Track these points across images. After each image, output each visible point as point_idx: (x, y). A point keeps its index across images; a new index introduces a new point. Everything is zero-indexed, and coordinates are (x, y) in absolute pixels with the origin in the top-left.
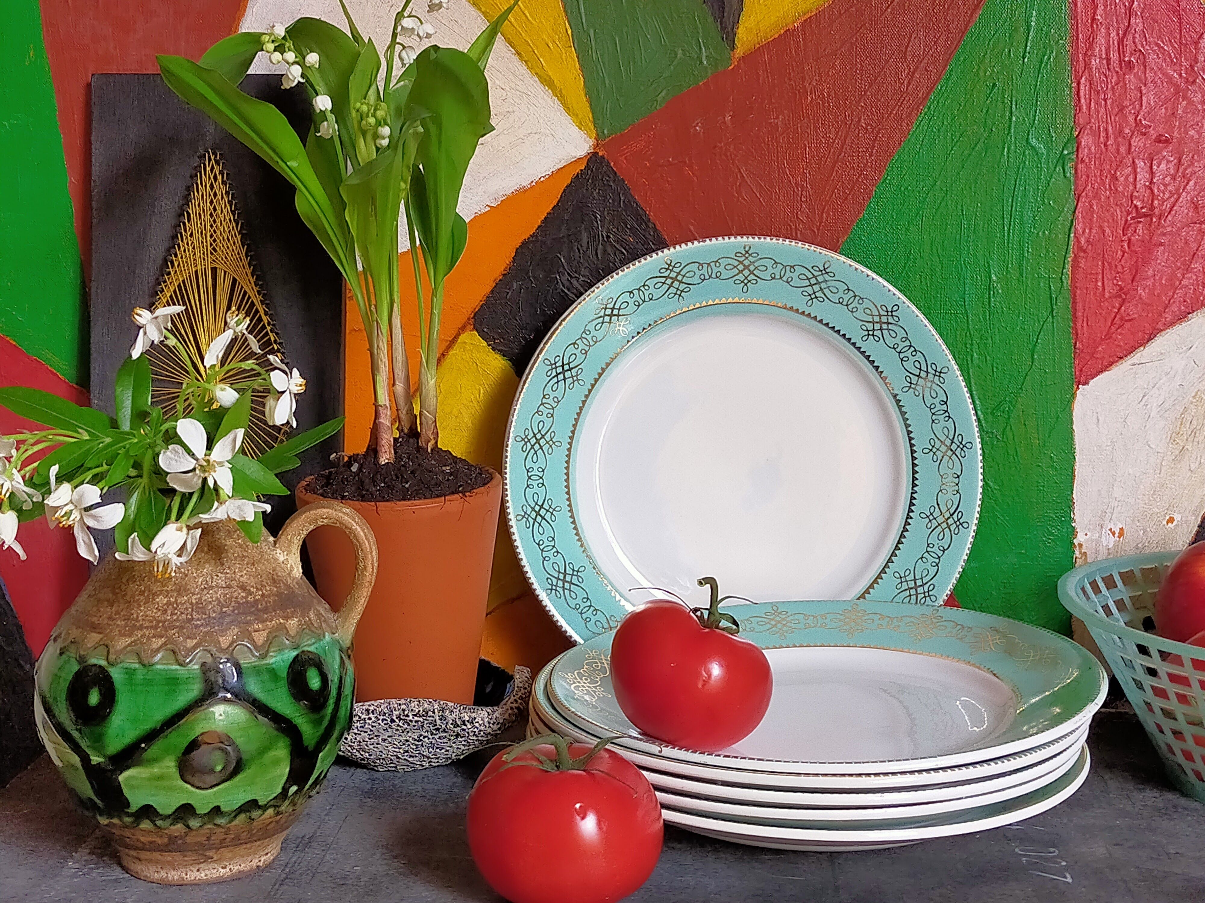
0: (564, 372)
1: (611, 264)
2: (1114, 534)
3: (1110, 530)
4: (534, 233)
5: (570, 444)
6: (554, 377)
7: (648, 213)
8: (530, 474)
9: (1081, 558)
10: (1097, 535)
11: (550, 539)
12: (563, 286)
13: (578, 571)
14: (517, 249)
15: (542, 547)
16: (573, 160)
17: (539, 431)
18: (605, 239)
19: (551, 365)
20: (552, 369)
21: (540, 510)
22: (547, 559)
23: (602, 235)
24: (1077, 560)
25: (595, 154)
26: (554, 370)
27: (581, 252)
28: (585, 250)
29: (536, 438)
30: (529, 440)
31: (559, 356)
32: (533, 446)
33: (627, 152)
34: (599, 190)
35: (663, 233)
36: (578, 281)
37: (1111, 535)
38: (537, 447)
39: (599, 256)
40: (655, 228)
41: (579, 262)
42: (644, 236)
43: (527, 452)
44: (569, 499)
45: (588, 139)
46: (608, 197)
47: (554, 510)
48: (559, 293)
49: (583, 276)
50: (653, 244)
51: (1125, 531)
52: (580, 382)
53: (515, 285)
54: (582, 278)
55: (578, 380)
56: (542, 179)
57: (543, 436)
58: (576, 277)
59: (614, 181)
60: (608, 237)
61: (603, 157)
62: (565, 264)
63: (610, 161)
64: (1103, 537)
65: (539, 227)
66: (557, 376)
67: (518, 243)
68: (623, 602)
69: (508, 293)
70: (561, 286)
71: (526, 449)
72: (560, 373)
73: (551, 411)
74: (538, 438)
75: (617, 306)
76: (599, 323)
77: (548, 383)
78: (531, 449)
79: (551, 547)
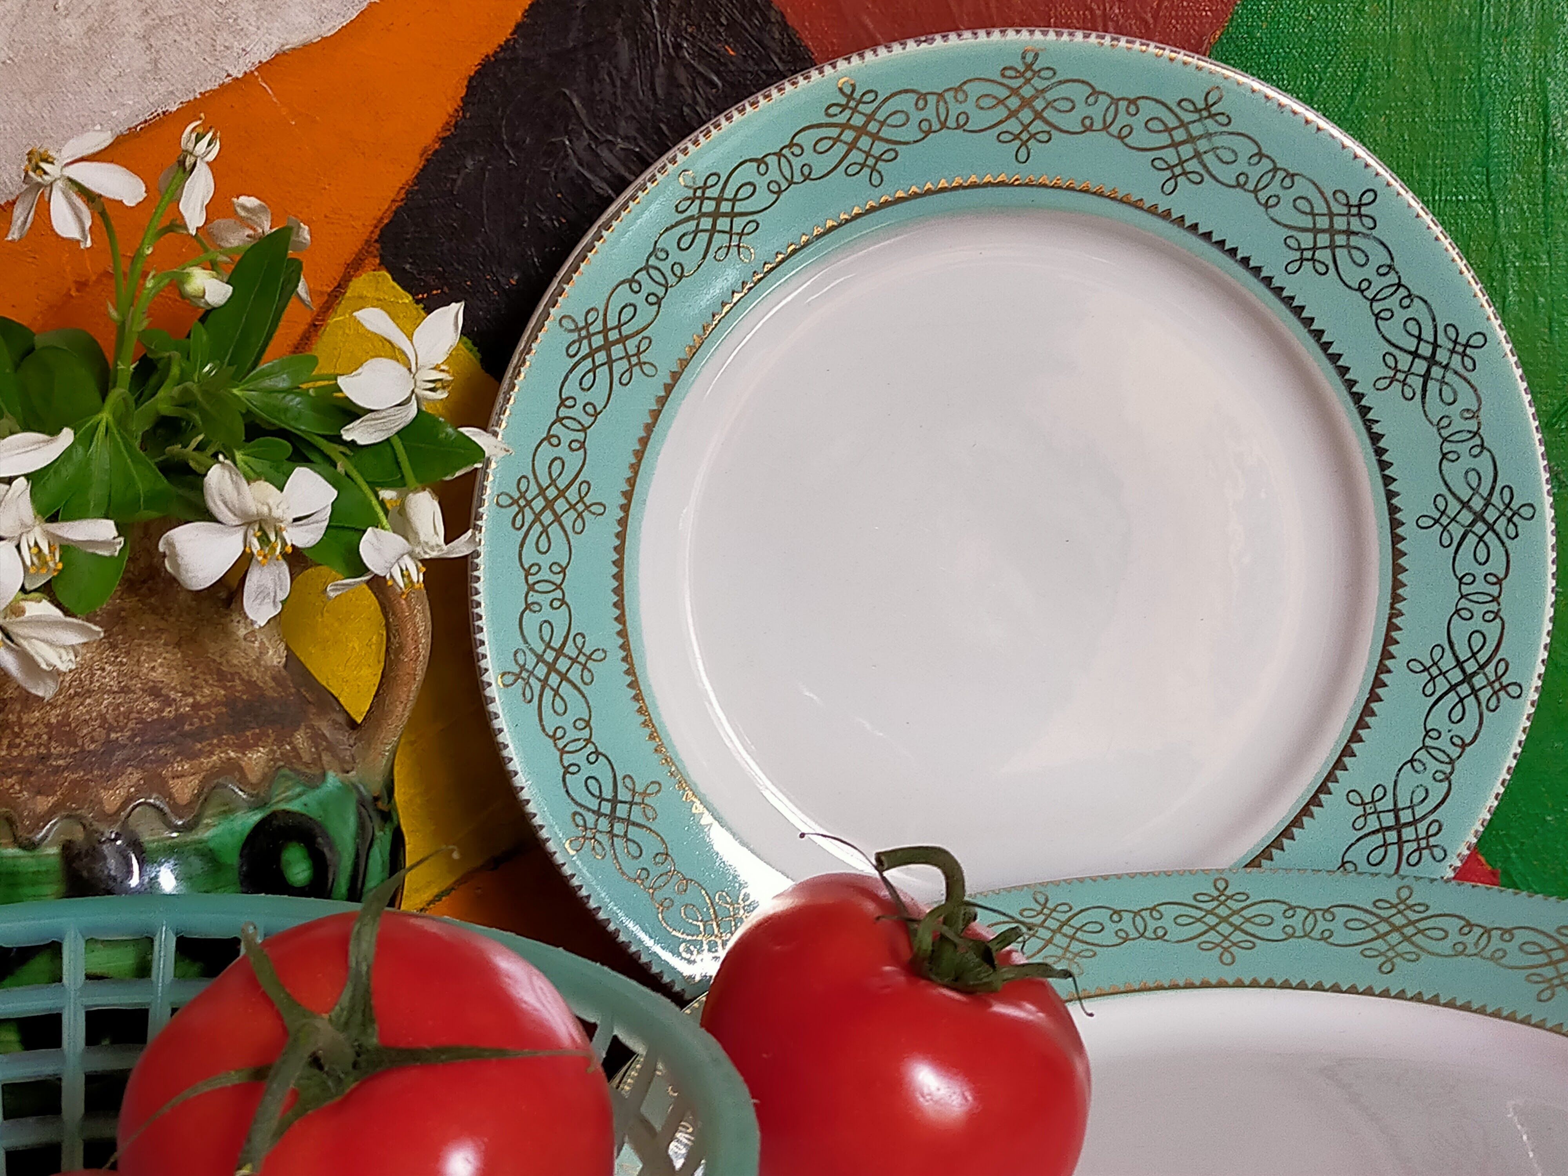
0: (607, 346)
1: (685, 109)
4: (508, 40)
5: (626, 508)
6: (584, 358)
8: (532, 580)
11: (580, 724)
12: (580, 163)
13: (644, 794)
14: (471, 79)
15: (560, 744)
17: (553, 482)
18: (671, 50)
19: (578, 329)
20: (580, 340)
21: (556, 660)
22: (573, 769)
23: (664, 42)
26: (585, 342)
27: (618, 83)
28: (626, 78)
29: (545, 498)
30: (529, 503)
31: (596, 309)
32: (537, 518)
35: (803, 34)
36: (611, 151)
38: (547, 517)
39: (659, 91)
40: (784, 26)
41: (614, 107)
42: (759, 42)
43: (525, 529)
44: (623, 634)
47: (589, 658)
48: (572, 178)
49: (626, 138)
50: (780, 59)
52: (645, 367)
53: (470, 163)
54: (621, 144)
55: (640, 364)
57: (562, 493)
58: (608, 141)
60: (678, 47)
62: (583, 113)
65: (518, 26)
66: (591, 355)
67: (471, 63)
69: (454, 180)
70: (576, 163)
71: (523, 524)
72: (599, 349)
73: (580, 436)
74: (550, 497)
75: (729, 194)
76: (686, 233)
77: (571, 371)
78: (533, 523)
79: (583, 743)
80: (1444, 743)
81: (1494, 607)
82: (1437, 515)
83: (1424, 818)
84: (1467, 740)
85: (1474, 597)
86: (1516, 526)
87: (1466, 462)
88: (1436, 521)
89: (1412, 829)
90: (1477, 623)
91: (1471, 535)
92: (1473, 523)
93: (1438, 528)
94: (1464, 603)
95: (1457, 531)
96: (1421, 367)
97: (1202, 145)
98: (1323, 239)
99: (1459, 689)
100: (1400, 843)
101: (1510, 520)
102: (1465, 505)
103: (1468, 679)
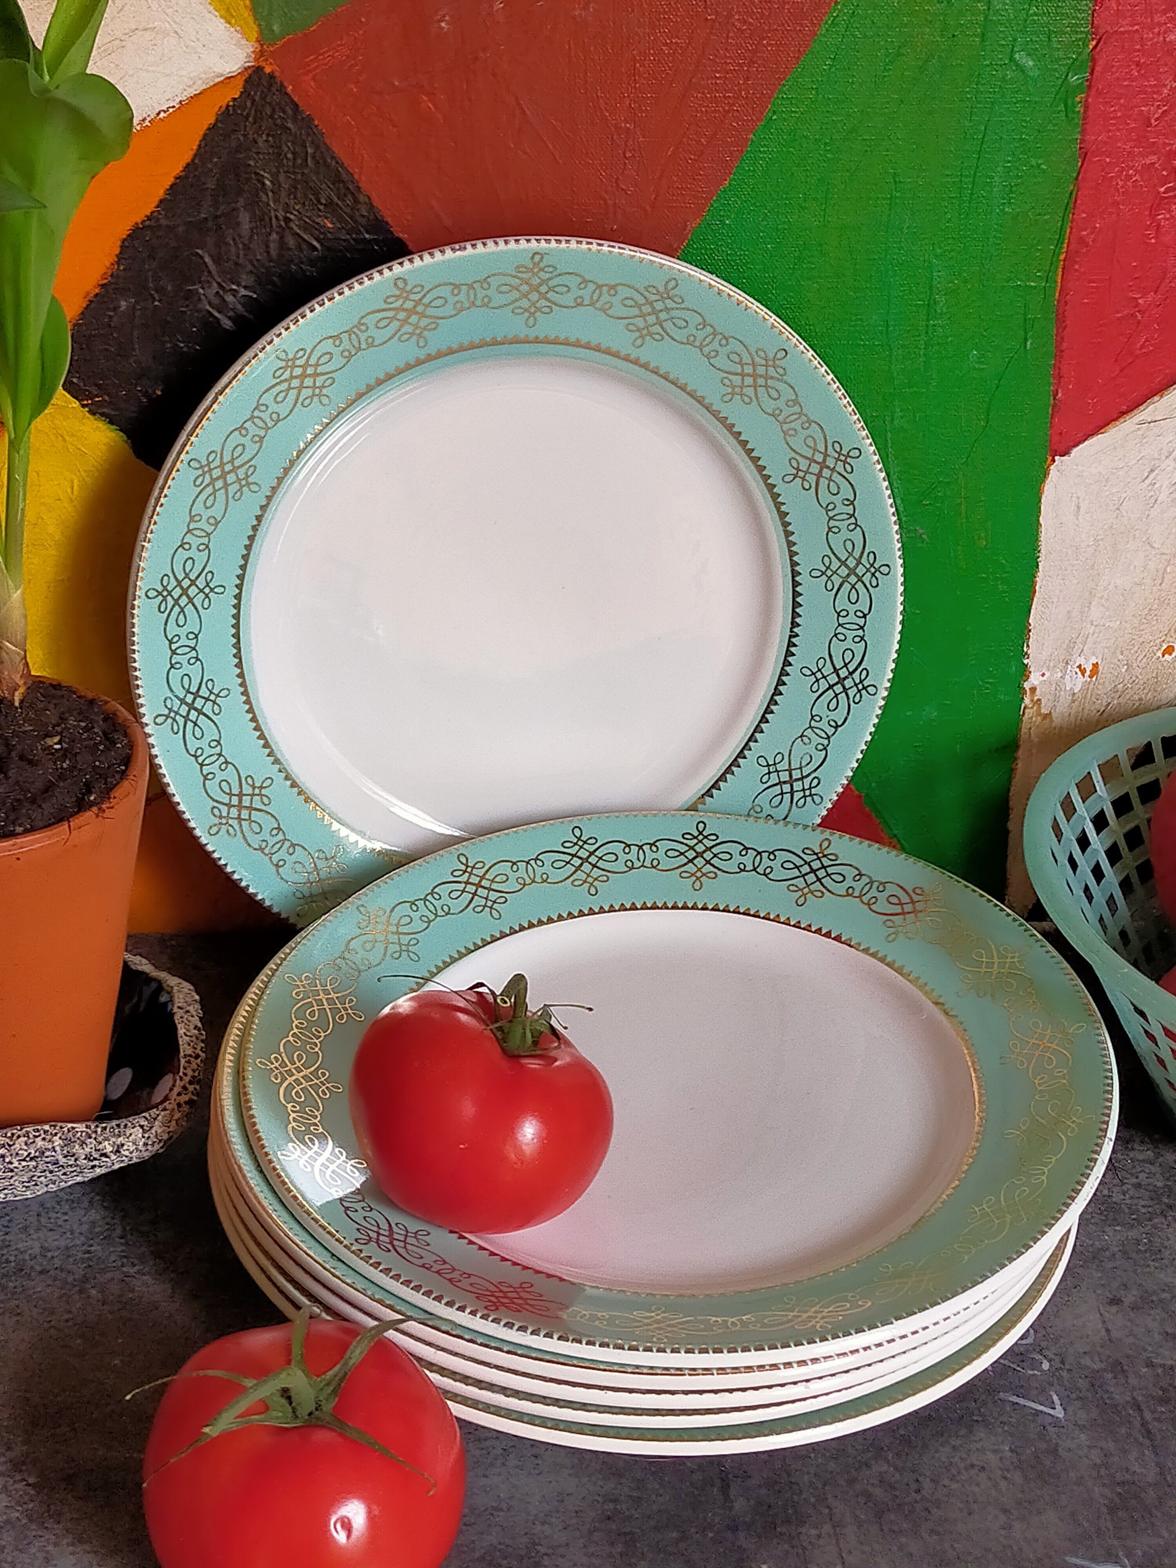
0: (224, 475)
1: (293, 267)
2: (1083, 672)
3: (1079, 667)
4: (152, 213)
6: (205, 486)
7: (356, 177)
8: (174, 646)
10: (1060, 674)
11: (214, 744)
12: (212, 306)
13: (261, 787)
14: (123, 241)
15: (200, 759)
16: (220, 79)
17: (187, 576)
18: (282, 222)
20: (203, 474)
21: (193, 701)
22: (210, 776)
23: (276, 216)
25: (258, 70)
26: (207, 475)
27: (243, 242)
28: (246, 242)
29: (182, 588)
30: (170, 593)
31: (214, 452)
32: (176, 602)
33: (317, 67)
34: (268, 135)
36: (235, 297)
37: (1079, 673)
38: (183, 601)
39: (274, 255)
40: (370, 206)
41: (236, 264)
42: (350, 219)
43: (167, 612)
44: (241, 675)
45: (244, 42)
46: (286, 149)
47: (218, 696)
48: (204, 318)
49: (247, 288)
50: (366, 231)
51: (1100, 668)
52: (252, 487)
53: (123, 303)
54: (243, 292)
55: (248, 484)
56: (162, 114)
57: (193, 583)
58: (233, 290)
59: (295, 121)
60: (287, 220)
61: (271, 76)
62: (212, 268)
63: (286, 84)
64: (1067, 677)
65: (161, 201)
67: (124, 227)
69: (112, 317)
70: (208, 306)
71: (166, 608)
72: (218, 478)
73: (205, 540)
74: (185, 586)
75: (312, 361)
76: (281, 392)
77: (197, 497)
78: (173, 606)
79: (216, 757)
80: (823, 724)
81: (860, 633)
82: (824, 569)
83: (809, 775)
84: (839, 723)
85: (847, 626)
86: (877, 579)
87: (845, 534)
88: (823, 573)
89: (800, 783)
90: (848, 643)
91: (846, 584)
92: (848, 575)
93: (824, 578)
94: (840, 630)
95: (837, 580)
96: (815, 468)
97: (663, 316)
98: (749, 381)
99: (835, 688)
100: (792, 793)
101: (873, 575)
102: (844, 563)
103: (841, 681)
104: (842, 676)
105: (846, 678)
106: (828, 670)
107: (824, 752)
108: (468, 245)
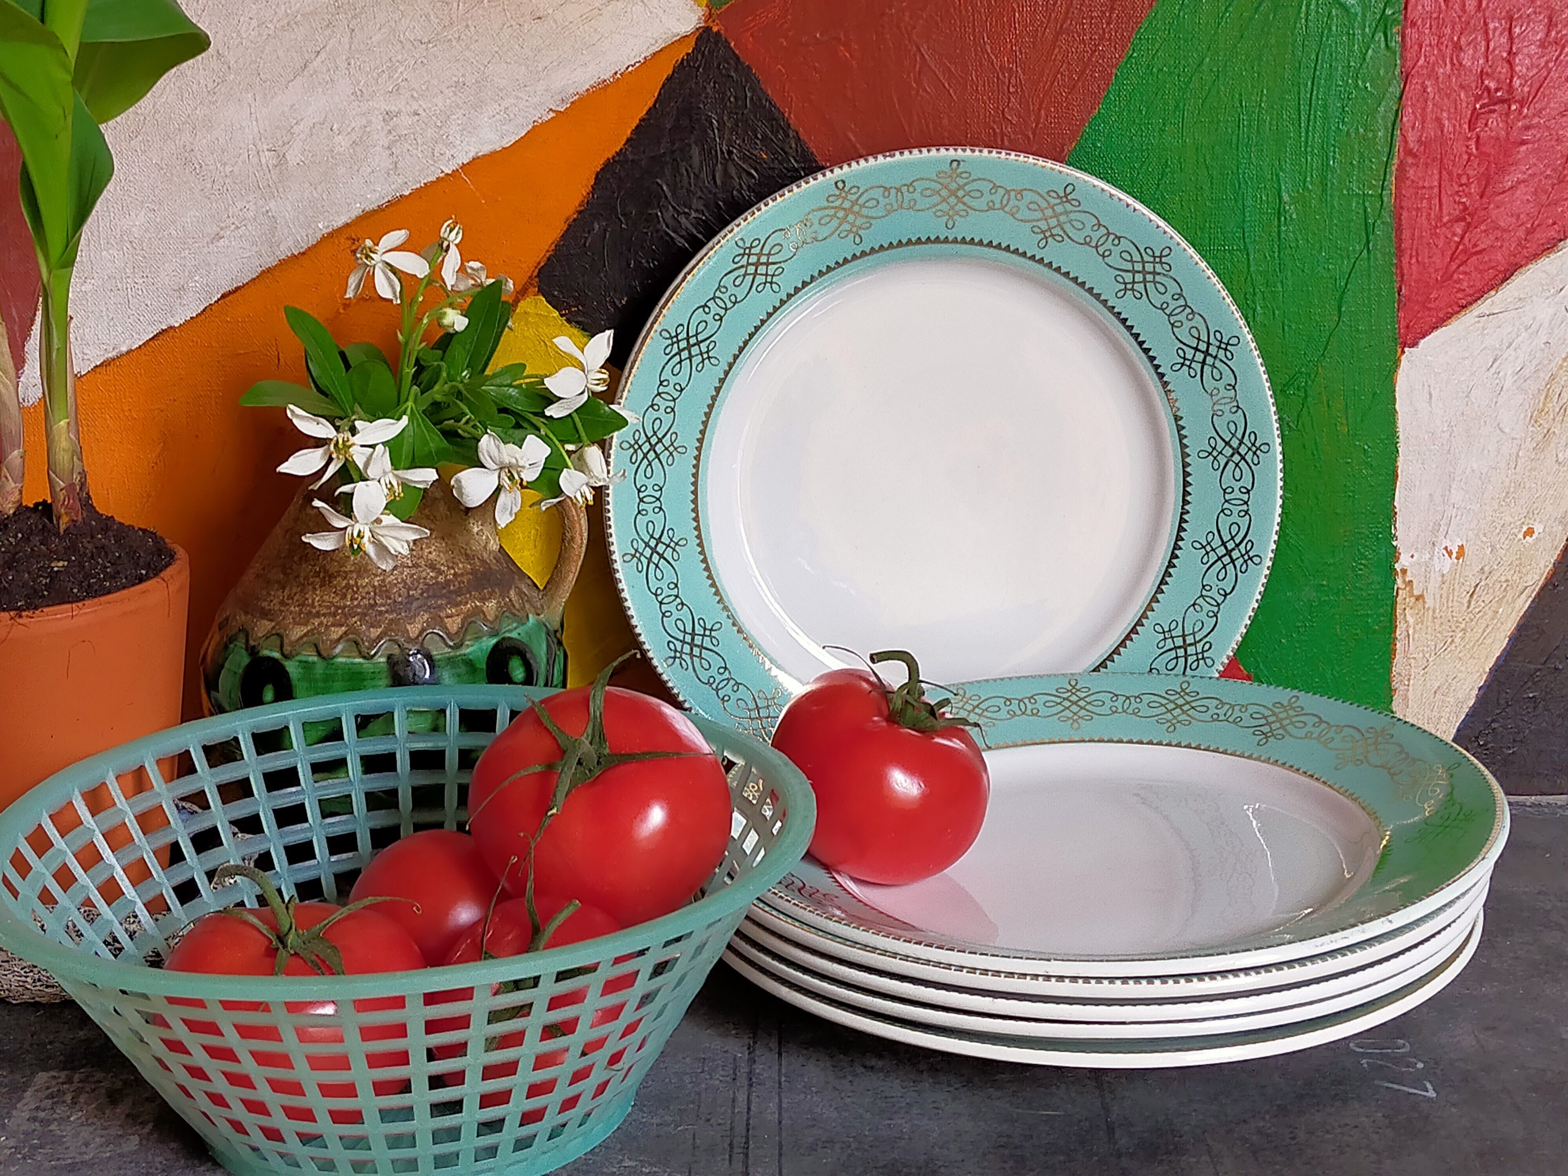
0: (689, 347)
1: (735, 192)
2: (1450, 554)
3: (1446, 548)
4: (621, 150)
5: (699, 449)
6: (674, 356)
7: (786, 115)
8: (642, 495)
9: (1405, 589)
10: (1428, 556)
11: (672, 586)
12: (667, 226)
13: (711, 630)
14: (597, 174)
15: (660, 598)
16: (675, 39)
17: (655, 433)
18: (726, 155)
19: (671, 338)
20: (672, 344)
21: (656, 546)
22: (668, 614)
23: (721, 150)
24: (1400, 592)
25: (707, 29)
26: (676, 345)
27: (692, 176)
28: (697, 172)
29: (650, 444)
30: (640, 447)
31: (682, 325)
32: (645, 456)
33: (754, 26)
34: (715, 83)
35: (811, 145)
36: (687, 219)
37: (1446, 555)
38: (651, 455)
39: (719, 182)
40: (798, 139)
41: (688, 191)
42: (782, 149)
43: (637, 464)
44: (697, 528)
45: (696, 7)
46: (729, 94)
47: (677, 544)
48: (663, 237)
49: (697, 211)
50: (795, 160)
51: (1466, 550)
52: (712, 360)
53: (596, 226)
54: (694, 215)
55: (709, 358)
56: (630, 69)
57: (660, 440)
58: (685, 213)
59: (736, 70)
60: (730, 153)
61: (718, 33)
62: (669, 195)
63: (729, 40)
64: (1436, 559)
65: (628, 140)
66: (679, 353)
67: (598, 163)
68: (775, 671)
69: (587, 238)
70: (664, 227)
71: (636, 460)
72: (684, 349)
73: (672, 404)
74: (653, 443)
75: (766, 251)
76: (739, 276)
77: (667, 364)
78: (643, 459)
79: (673, 598)
80: (1214, 593)
81: (1245, 507)
82: (1210, 450)
83: (1201, 640)
84: (1228, 592)
85: (1233, 502)
86: (1258, 457)
87: (1228, 416)
88: (1210, 454)
89: (1193, 647)
90: (1235, 518)
91: (1231, 462)
92: (1232, 455)
93: (1211, 458)
94: (1226, 505)
95: (1222, 460)
96: (1200, 357)
97: (1063, 218)
98: (1139, 277)
99: (1223, 559)
100: (1186, 656)
101: (1255, 453)
102: (1227, 443)
103: (1229, 553)
104: (1229, 548)
105: (1233, 549)
106: (1216, 542)
107: (1215, 619)
108: (897, 153)
